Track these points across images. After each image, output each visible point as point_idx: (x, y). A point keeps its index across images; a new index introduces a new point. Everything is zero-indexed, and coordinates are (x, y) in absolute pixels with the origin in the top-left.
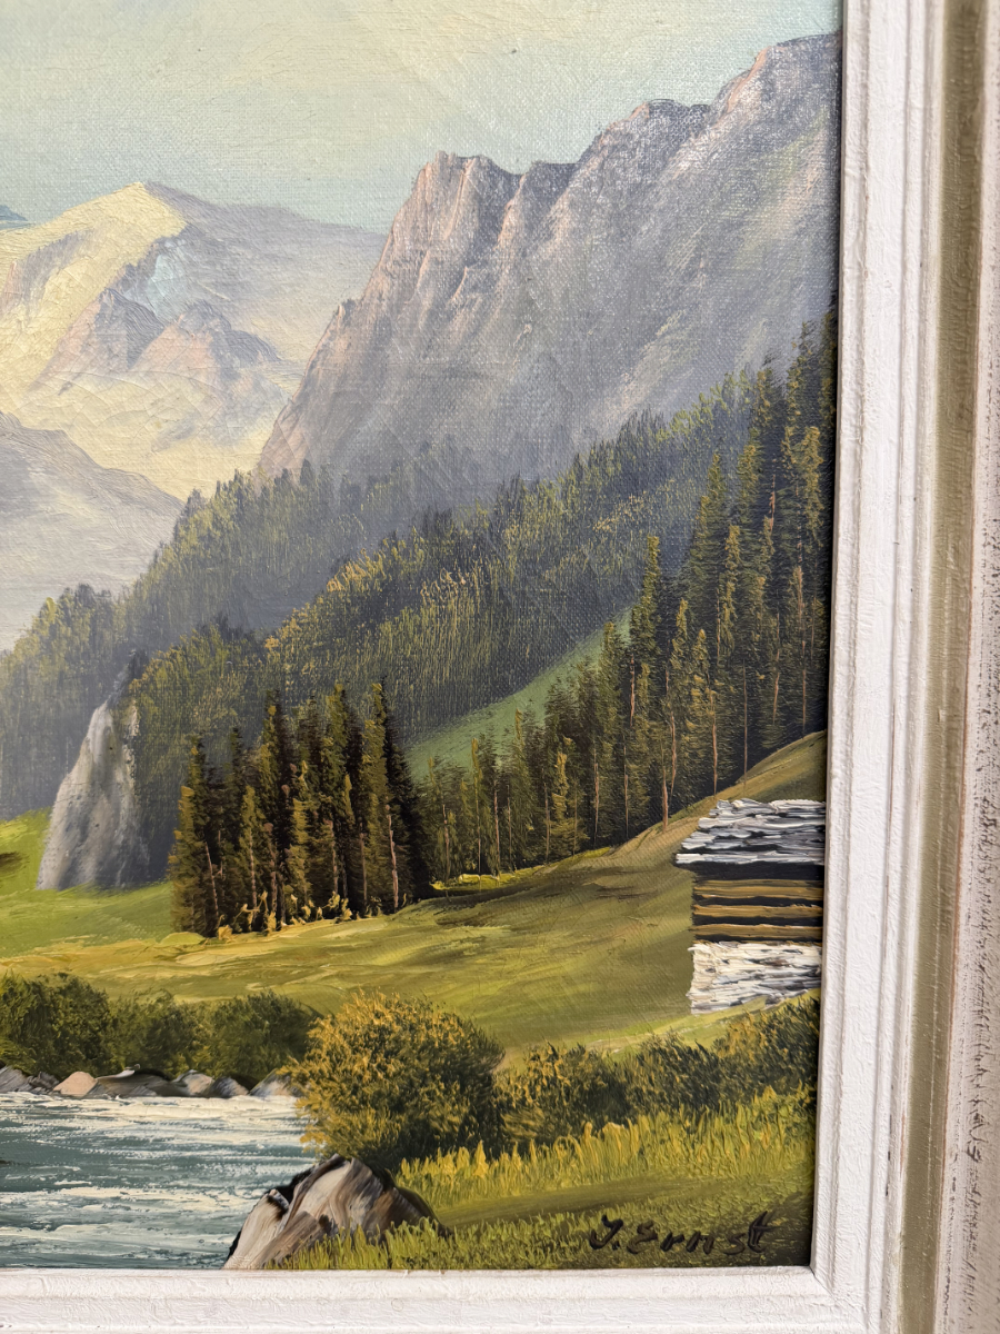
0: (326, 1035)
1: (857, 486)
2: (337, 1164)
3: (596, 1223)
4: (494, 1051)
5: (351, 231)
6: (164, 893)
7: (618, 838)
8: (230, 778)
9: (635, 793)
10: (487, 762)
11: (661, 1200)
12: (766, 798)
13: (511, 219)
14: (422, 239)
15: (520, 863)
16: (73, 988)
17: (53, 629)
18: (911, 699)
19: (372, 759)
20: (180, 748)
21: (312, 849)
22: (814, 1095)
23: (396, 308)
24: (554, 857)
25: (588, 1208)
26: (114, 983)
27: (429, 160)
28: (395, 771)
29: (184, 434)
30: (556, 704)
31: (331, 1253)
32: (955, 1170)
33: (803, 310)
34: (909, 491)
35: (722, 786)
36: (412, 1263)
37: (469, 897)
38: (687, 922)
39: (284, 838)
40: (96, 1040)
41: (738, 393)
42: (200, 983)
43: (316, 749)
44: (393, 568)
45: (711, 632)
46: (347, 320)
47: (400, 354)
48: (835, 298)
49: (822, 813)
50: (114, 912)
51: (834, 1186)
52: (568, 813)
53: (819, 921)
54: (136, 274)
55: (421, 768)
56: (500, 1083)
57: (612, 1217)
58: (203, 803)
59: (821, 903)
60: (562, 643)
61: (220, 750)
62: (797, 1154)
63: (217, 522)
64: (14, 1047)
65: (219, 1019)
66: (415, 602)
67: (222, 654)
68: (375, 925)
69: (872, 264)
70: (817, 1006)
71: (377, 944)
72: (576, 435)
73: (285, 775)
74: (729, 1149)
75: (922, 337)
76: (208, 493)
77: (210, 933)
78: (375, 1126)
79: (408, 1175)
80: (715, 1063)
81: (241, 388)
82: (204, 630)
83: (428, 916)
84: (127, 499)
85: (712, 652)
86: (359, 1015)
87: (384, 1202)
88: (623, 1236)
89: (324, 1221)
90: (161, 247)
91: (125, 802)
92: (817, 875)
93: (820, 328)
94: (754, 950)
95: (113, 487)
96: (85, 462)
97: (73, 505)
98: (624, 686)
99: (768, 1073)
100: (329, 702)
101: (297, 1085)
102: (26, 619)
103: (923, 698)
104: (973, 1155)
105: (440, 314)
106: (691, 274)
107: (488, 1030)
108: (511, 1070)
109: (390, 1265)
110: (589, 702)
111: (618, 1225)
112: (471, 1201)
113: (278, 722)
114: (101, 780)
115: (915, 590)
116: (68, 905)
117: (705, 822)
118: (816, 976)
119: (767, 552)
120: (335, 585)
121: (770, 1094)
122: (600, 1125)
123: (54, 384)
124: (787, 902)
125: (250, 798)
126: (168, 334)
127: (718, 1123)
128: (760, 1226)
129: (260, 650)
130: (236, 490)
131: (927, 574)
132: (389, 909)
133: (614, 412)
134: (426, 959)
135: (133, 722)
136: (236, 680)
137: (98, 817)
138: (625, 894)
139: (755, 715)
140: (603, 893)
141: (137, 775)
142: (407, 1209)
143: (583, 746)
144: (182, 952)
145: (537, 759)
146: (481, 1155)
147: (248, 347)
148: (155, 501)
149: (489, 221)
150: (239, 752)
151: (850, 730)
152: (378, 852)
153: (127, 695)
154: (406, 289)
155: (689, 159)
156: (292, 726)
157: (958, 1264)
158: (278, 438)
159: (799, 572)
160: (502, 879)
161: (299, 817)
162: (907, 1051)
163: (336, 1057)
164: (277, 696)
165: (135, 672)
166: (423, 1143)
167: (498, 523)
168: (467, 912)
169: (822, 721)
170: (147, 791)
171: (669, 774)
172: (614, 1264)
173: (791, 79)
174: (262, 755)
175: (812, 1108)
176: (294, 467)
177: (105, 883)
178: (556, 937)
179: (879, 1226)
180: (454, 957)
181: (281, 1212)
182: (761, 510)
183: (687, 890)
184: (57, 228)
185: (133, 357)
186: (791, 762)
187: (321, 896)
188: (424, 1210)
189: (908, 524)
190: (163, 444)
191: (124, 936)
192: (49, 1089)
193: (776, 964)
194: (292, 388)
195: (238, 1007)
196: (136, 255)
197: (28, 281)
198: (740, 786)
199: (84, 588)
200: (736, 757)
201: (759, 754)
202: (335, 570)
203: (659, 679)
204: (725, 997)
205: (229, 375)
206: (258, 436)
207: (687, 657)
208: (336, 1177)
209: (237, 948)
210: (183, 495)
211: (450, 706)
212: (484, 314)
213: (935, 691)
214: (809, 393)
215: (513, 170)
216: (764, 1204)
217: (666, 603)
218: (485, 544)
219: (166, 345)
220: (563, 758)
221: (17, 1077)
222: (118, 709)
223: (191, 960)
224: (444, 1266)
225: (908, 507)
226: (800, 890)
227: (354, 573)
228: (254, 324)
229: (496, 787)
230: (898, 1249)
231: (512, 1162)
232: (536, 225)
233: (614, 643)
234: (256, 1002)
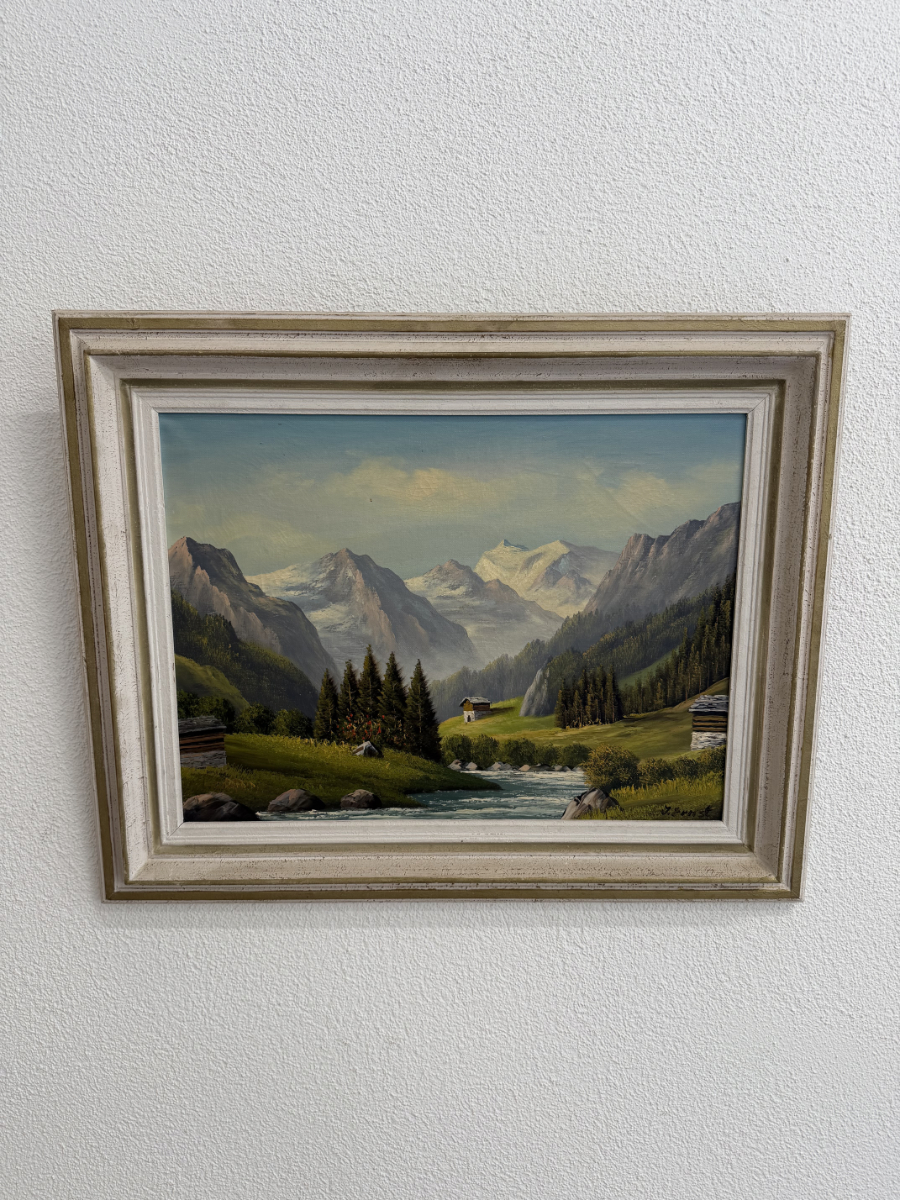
0: (593, 755)
1: (740, 616)
2: (594, 790)
3: (663, 808)
4: (638, 760)
5: (612, 553)
6: (553, 717)
7: (674, 704)
8: (571, 688)
9: (679, 693)
10: (639, 685)
11: (682, 801)
12: (713, 695)
13: (652, 550)
14: (629, 554)
15: (647, 711)
16: (527, 742)
17: (529, 650)
18: (752, 671)
19: (609, 684)
20: (559, 680)
21: (592, 706)
22: (724, 773)
23: (622, 572)
24: (656, 710)
25: (662, 803)
26: (537, 740)
27: (632, 535)
28: (615, 687)
29: (566, 602)
30: (659, 670)
31: (591, 815)
32: (761, 792)
33: (726, 572)
34: (753, 618)
35: (702, 691)
36: (613, 818)
37: (634, 720)
38: (690, 727)
39: (585, 704)
40: (531, 756)
41: (709, 592)
42: (560, 741)
43: (594, 681)
44: (617, 635)
45: (700, 651)
46: (609, 575)
47: (622, 583)
48: (736, 568)
49: (728, 699)
50: (539, 722)
51: (729, 797)
52: (661, 698)
53: (726, 727)
54: (556, 563)
55: (622, 687)
56: (639, 768)
57: (668, 806)
58: (564, 694)
59: (727, 722)
60: (660, 655)
61: (570, 681)
62: (719, 789)
63: (573, 624)
64: (509, 758)
65: (565, 751)
66: (622, 644)
67: (572, 657)
68: (608, 726)
69: (746, 562)
70: (725, 749)
71: (608, 731)
72: (667, 602)
73: (586, 687)
74: (700, 787)
75: (758, 581)
76: (571, 617)
77: (564, 727)
78: (605, 779)
79: (613, 793)
80: (697, 764)
81: (582, 591)
82: (568, 651)
83: (622, 724)
84: (551, 618)
85: (700, 657)
86: (601, 750)
87: (606, 800)
88: (671, 811)
89: (589, 806)
90: (563, 556)
91: (544, 694)
92: (726, 715)
93: (732, 576)
94: (708, 734)
95: (547, 615)
96: (540, 608)
97: (537, 620)
98: (677, 666)
99: (711, 767)
100: (598, 669)
101: (584, 769)
102: (522, 647)
103: (755, 670)
104: (766, 788)
105: (633, 573)
106: (698, 563)
107: (636, 754)
108: (642, 764)
109: (607, 819)
110: (668, 669)
111: (669, 808)
112: (630, 801)
113: (585, 674)
114: (538, 688)
115: (754, 644)
116: (527, 720)
117: (697, 700)
118: (725, 741)
119: (715, 632)
120: (602, 640)
121: (712, 773)
122: (665, 780)
123: (534, 589)
124: (717, 722)
125: (577, 693)
126: (564, 578)
127: (698, 780)
128: (708, 809)
129: (581, 656)
130: (578, 616)
131: (757, 640)
132: (611, 722)
133: (677, 597)
134: (620, 736)
135: (548, 674)
136: (575, 664)
137: (537, 697)
138: (673, 719)
139: (711, 673)
140: (669, 719)
141: (548, 687)
142: (612, 803)
143: (665, 681)
144: (557, 733)
145: (653, 685)
146: (633, 788)
147: (585, 581)
148: (557, 618)
149: (647, 550)
150: (574, 681)
151: (736, 677)
152: (609, 708)
153: (547, 667)
154: (625, 567)
155: (697, 535)
156: (588, 675)
157: (761, 817)
158: (590, 604)
159: (723, 637)
160: (642, 715)
161: (589, 697)
162: (749, 761)
163: (595, 761)
164: (585, 668)
165: (549, 661)
166: (617, 784)
167: (645, 624)
168: (632, 724)
169: (728, 674)
170: (550, 691)
171: (688, 688)
172: (668, 819)
173: (728, 513)
174: (580, 682)
175: (723, 777)
176: (594, 610)
177: (537, 714)
178: (656, 730)
179: (741, 808)
180: (628, 735)
181: (578, 803)
182: (714, 621)
183: (691, 718)
184: (537, 551)
185: (554, 584)
186: (720, 685)
187: (594, 719)
188: (617, 803)
189: (752, 627)
190: (561, 605)
191: (541, 728)
192: (517, 769)
193: (714, 738)
194: (594, 591)
195: (570, 747)
196: (556, 558)
197: (528, 564)
198: (706, 691)
199: (538, 641)
200: (706, 685)
201: (711, 683)
202: (603, 636)
203: (686, 665)
204: (700, 747)
205: (578, 588)
206: (585, 603)
207: (694, 658)
208: (593, 794)
209: (571, 732)
210: (565, 617)
211: (631, 670)
212: (644, 573)
213: (758, 668)
214: (728, 592)
215: (653, 537)
216: (709, 803)
217: (689, 644)
218: (642, 629)
219: (563, 580)
220: (659, 684)
221: (509, 766)
222: (544, 670)
223: (559, 735)
224: (621, 819)
225: (753, 622)
226: (721, 718)
227: (607, 636)
228: (587, 576)
229: (641, 692)
230: (746, 814)
231: (641, 790)
232: (658, 552)
233: (674, 657)
234: (575, 746)
